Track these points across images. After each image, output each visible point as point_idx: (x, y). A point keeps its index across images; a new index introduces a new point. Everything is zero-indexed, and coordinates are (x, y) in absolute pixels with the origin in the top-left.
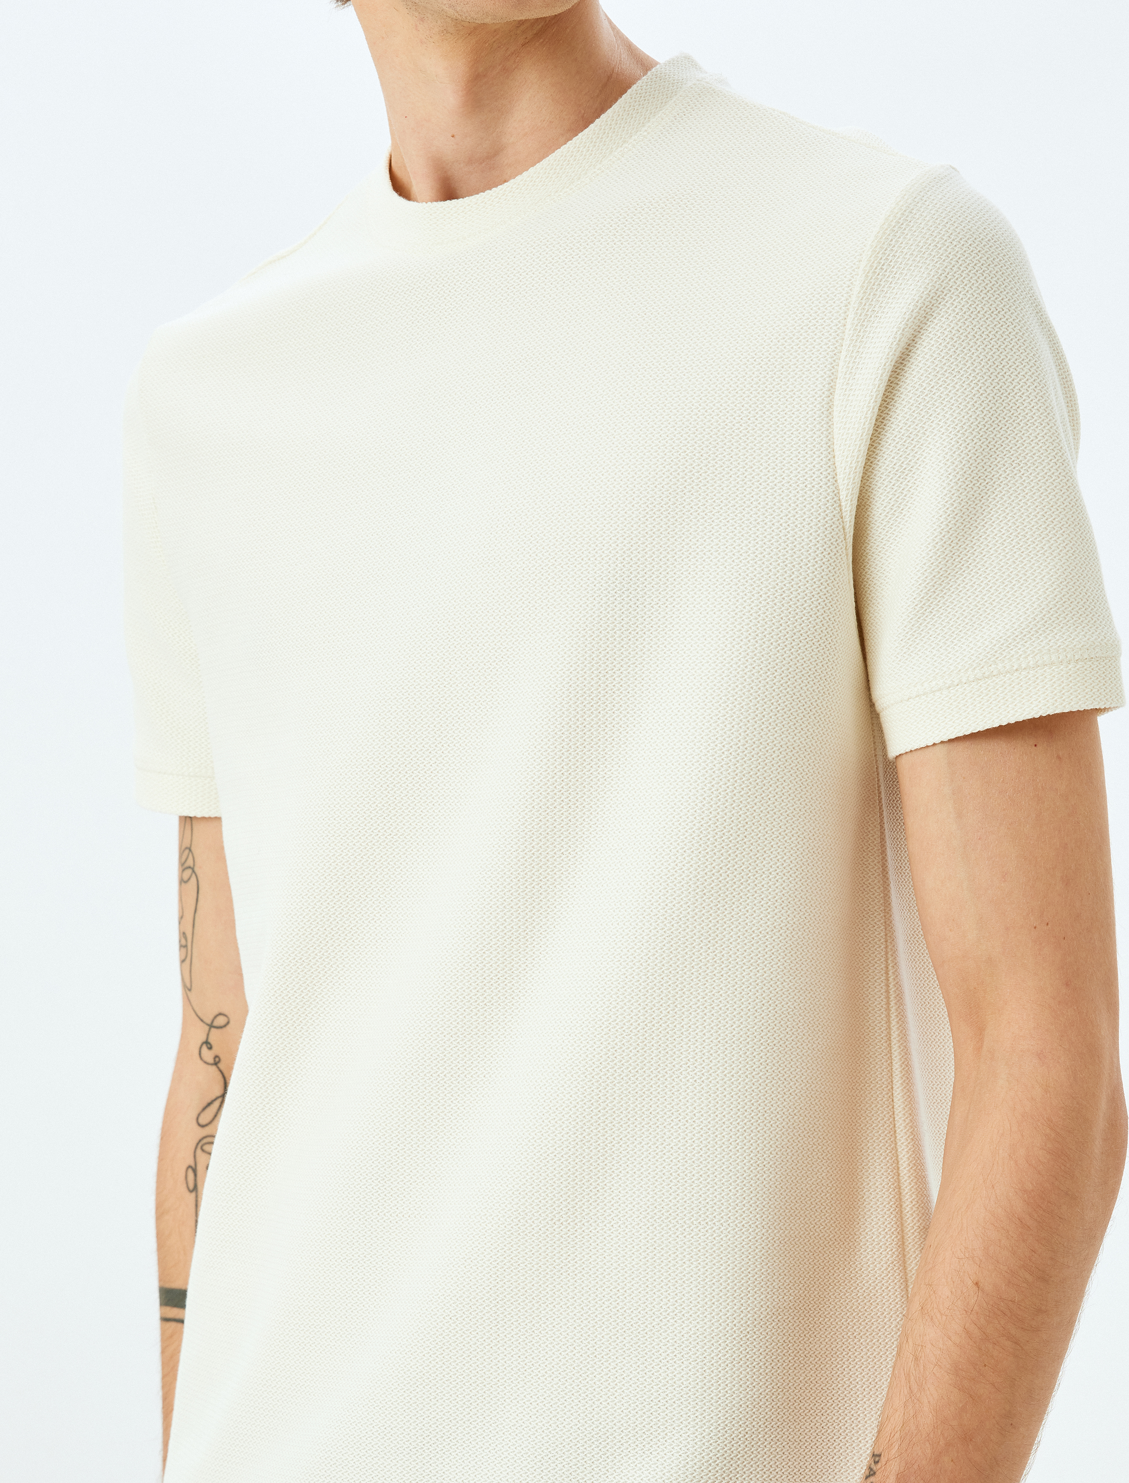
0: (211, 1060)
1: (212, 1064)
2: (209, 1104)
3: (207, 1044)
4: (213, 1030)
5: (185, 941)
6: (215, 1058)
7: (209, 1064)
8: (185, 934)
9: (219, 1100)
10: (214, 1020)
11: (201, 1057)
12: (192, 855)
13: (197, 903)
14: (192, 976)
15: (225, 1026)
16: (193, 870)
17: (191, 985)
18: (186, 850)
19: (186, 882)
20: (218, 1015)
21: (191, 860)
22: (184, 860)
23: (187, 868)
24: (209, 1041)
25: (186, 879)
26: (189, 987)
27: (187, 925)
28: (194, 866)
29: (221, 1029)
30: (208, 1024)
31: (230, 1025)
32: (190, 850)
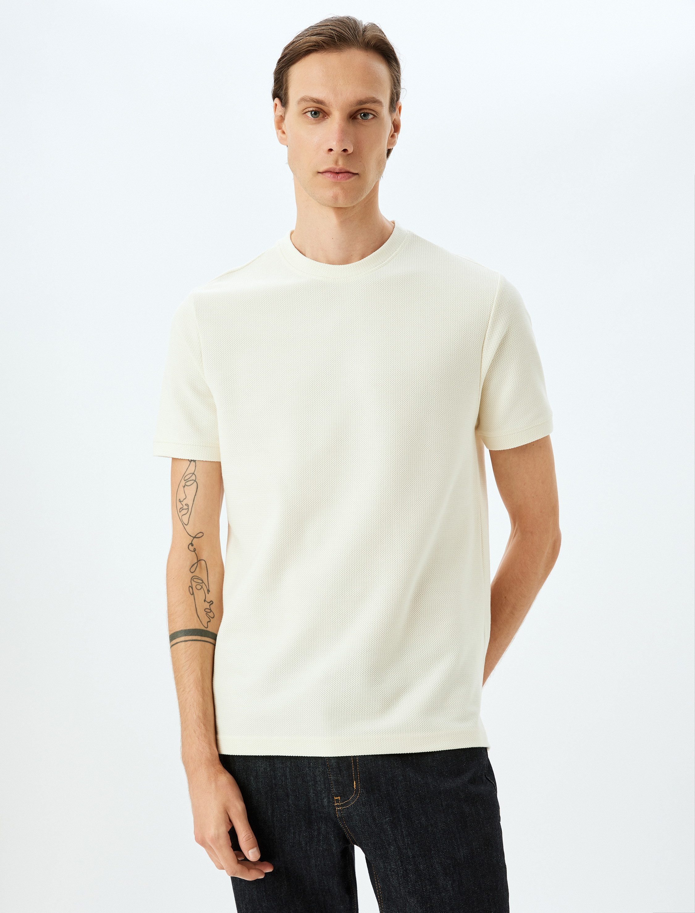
0: (193, 550)
1: (193, 551)
2: (193, 565)
3: (192, 544)
4: (195, 539)
5: (187, 507)
6: (194, 549)
7: (192, 551)
8: (188, 505)
9: (196, 564)
10: (196, 535)
11: (189, 549)
12: (194, 475)
13: (196, 493)
14: (189, 520)
15: (201, 537)
16: (195, 481)
17: (188, 523)
18: (191, 473)
19: (189, 486)
20: (199, 533)
21: (193, 477)
22: (189, 478)
23: (191, 480)
24: (192, 543)
25: (189, 485)
26: (187, 524)
27: (189, 501)
28: (196, 479)
29: (199, 538)
30: (193, 537)
31: (203, 536)
32: (193, 474)
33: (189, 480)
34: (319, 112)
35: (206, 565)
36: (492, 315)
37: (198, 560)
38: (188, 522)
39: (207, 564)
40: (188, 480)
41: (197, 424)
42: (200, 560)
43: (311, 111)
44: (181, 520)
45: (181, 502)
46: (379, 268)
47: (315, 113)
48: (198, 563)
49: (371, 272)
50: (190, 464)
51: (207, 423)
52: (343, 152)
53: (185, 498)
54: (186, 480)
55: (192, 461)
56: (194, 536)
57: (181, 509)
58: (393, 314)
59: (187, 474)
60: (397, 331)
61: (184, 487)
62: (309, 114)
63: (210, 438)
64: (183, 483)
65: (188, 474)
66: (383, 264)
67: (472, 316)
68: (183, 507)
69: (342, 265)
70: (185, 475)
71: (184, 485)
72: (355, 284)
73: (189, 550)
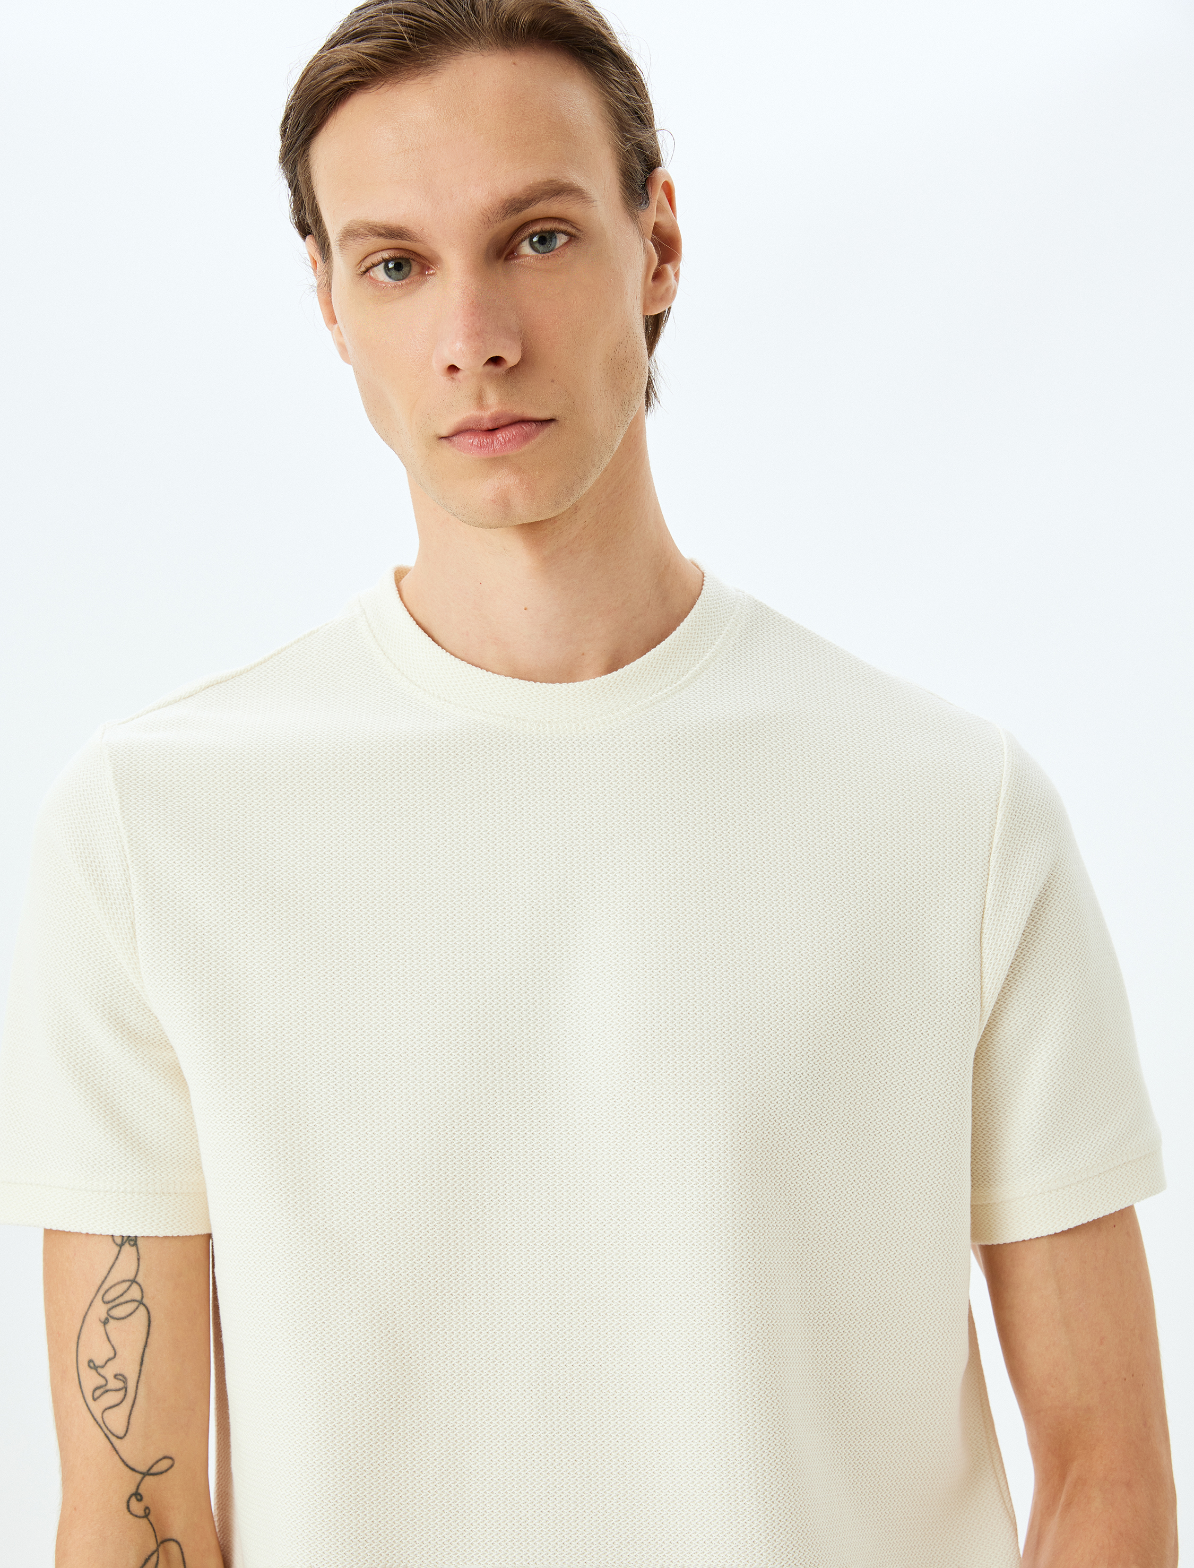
0: (141, 1513)
1: (143, 1517)
2: (147, 1560)
3: (138, 1496)
4: (148, 1478)
5: (120, 1384)
6: (145, 1510)
7: (140, 1517)
8: (123, 1376)
9: (156, 1555)
10: (152, 1466)
11: (129, 1511)
12: (135, 1286)
13: (147, 1338)
14: (129, 1423)
15: (166, 1471)
16: (141, 1303)
17: (127, 1431)
18: (124, 1281)
19: (123, 1318)
20: (161, 1460)
21: (135, 1293)
22: (122, 1295)
23: (127, 1302)
24: (140, 1491)
25: (123, 1314)
26: (121, 1434)
27: (127, 1364)
28: (142, 1297)
29: (161, 1473)
30: (141, 1473)
31: (173, 1468)
32: (134, 1281)
33: (122, 1300)
34: (407, 261)
35: (182, 1553)
36: (996, 840)
37: (159, 1541)
38: (127, 1428)
39: (184, 1550)
40: (117, 1302)
41: (134, 1128)
42: (163, 1542)
43: (386, 261)
44: (102, 1426)
45: (99, 1370)
46: (669, 696)
47: (398, 267)
48: (161, 1550)
49: (648, 707)
50: (119, 1251)
51: (164, 1125)
52: (490, 368)
53: (112, 1355)
54: (112, 1301)
55: (127, 1245)
56: (144, 1469)
57: (102, 1390)
58: (716, 834)
59: (112, 1283)
60: (729, 883)
61: (105, 1322)
62: (379, 273)
63: (174, 1166)
64: (100, 1310)
65: (115, 1285)
66: (679, 682)
67: (940, 846)
68: (106, 1385)
69: (560, 683)
70: (106, 1286)
71: (104, 1316)
72: (602, 740)
73: (131, 1514)
